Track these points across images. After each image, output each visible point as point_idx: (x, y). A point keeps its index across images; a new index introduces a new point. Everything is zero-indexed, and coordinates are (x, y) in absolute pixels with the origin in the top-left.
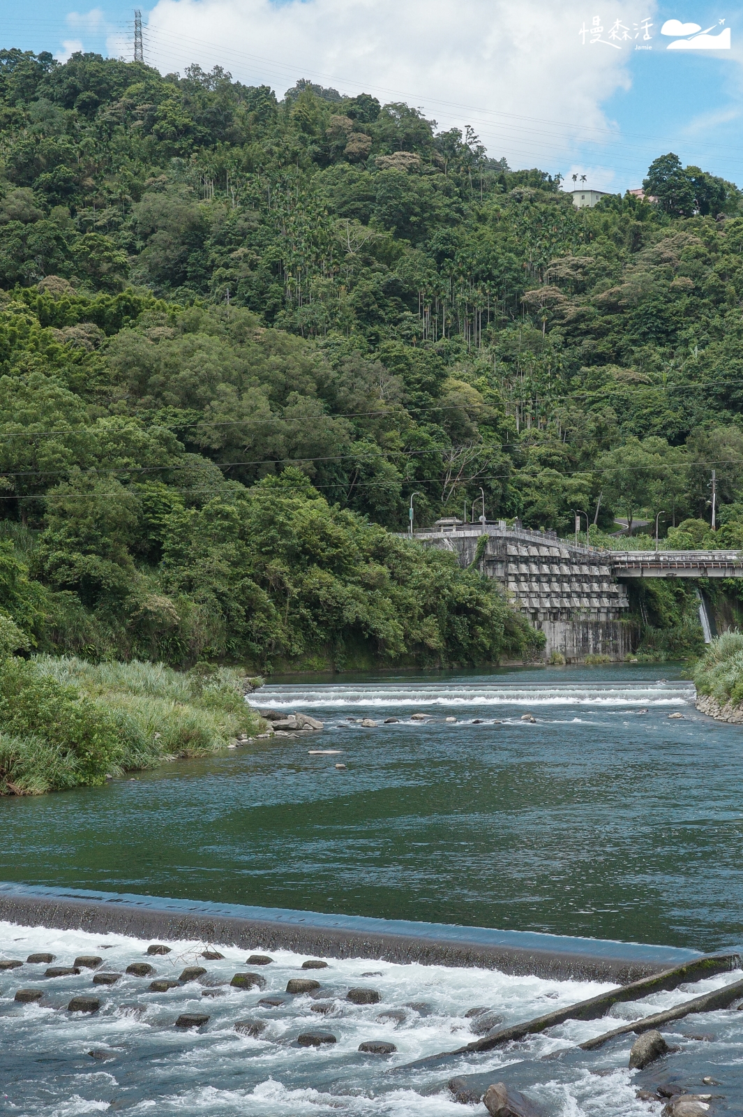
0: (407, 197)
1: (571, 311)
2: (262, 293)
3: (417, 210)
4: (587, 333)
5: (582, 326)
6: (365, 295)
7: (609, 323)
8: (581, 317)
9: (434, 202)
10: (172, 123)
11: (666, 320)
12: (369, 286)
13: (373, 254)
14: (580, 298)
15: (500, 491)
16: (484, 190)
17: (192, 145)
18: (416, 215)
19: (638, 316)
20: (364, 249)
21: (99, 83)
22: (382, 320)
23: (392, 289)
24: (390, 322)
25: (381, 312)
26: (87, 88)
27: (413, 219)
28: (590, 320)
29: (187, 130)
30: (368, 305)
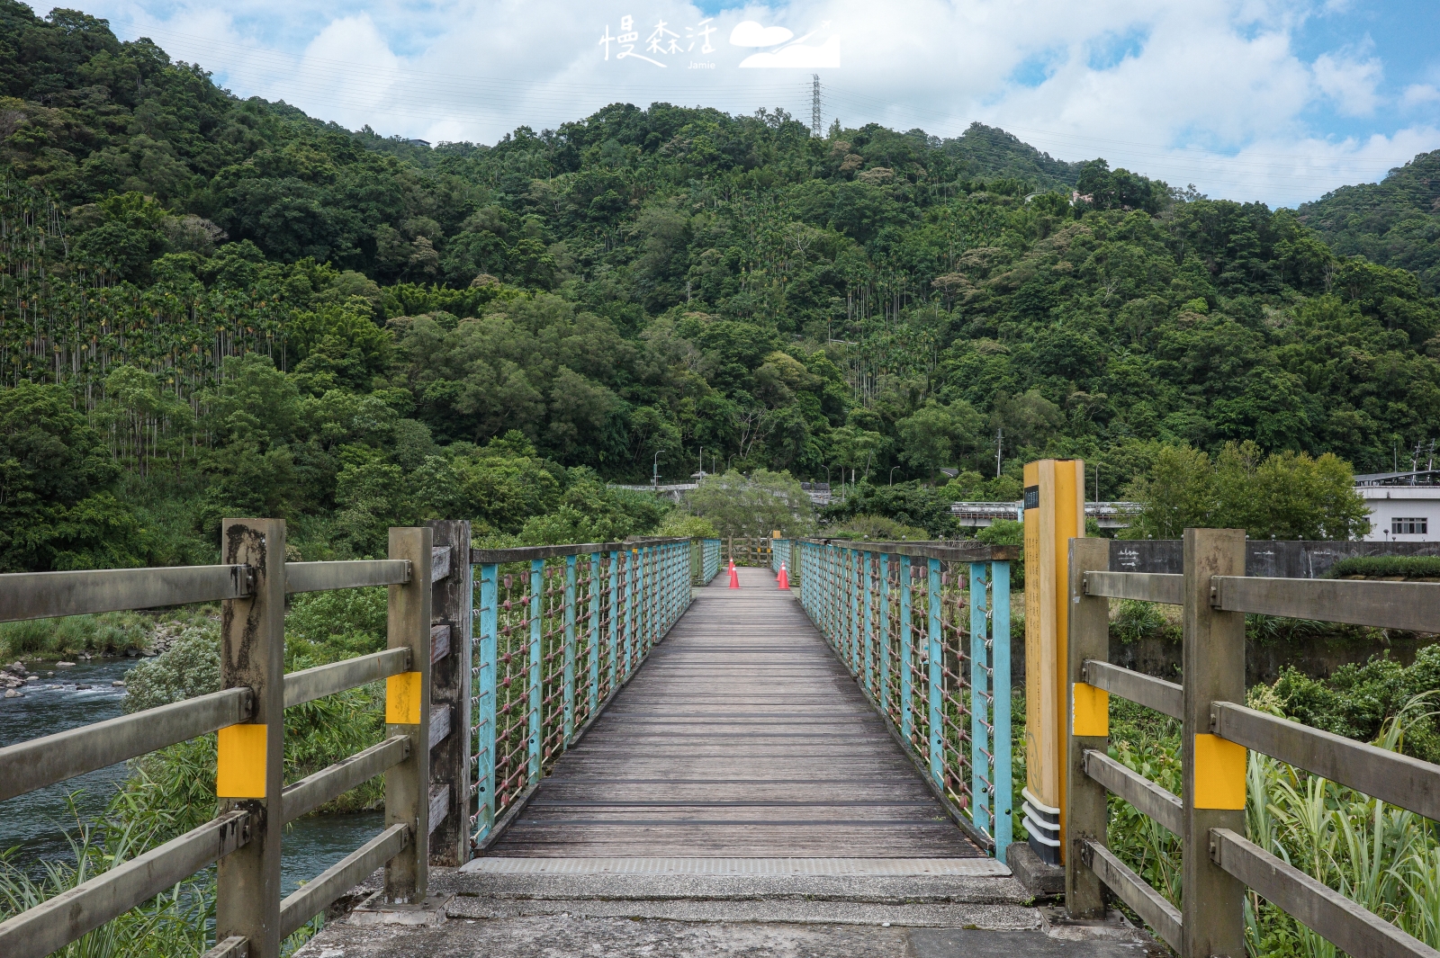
0: (860, 203)
1: (970, 293)
2: (718, 285)
3: (868, 213)
4: (979, 311)
5: (976, 305)
6: (802, 284)
7: (999, 302)
8: (975, 299)
9: (884, 207)
10: (701, 152)
11: (1044, 299)
12: (805, 276)
13: (822, 250)
14: (981, 283)
15: (792, 447)
16: (948, 196)
17: (715, 171)
18: (868, 217)
19: (1021, 296)
20: (812, 247)
21: (664, 124)
22: (816, 305)
23: (826, 278)
24: (822, 306)
25: (816, 299)
26: (655, 130)
27: (865, 221)
28: (983, 300)
29: (713, 158)
30: (804, 292)
